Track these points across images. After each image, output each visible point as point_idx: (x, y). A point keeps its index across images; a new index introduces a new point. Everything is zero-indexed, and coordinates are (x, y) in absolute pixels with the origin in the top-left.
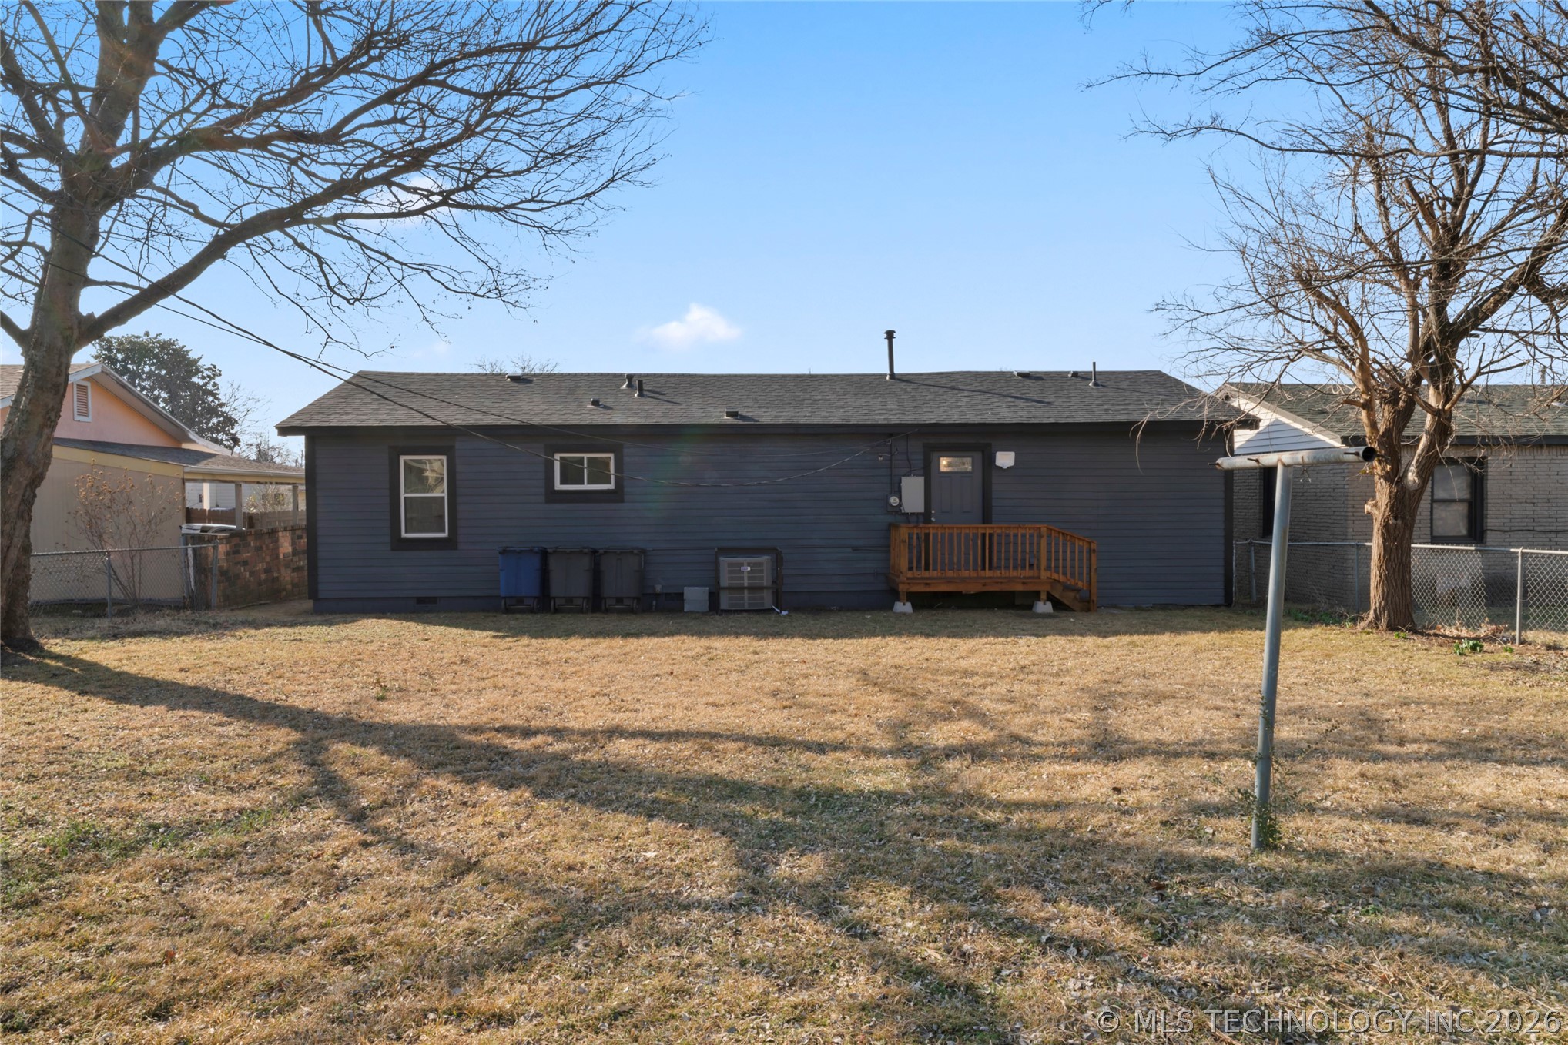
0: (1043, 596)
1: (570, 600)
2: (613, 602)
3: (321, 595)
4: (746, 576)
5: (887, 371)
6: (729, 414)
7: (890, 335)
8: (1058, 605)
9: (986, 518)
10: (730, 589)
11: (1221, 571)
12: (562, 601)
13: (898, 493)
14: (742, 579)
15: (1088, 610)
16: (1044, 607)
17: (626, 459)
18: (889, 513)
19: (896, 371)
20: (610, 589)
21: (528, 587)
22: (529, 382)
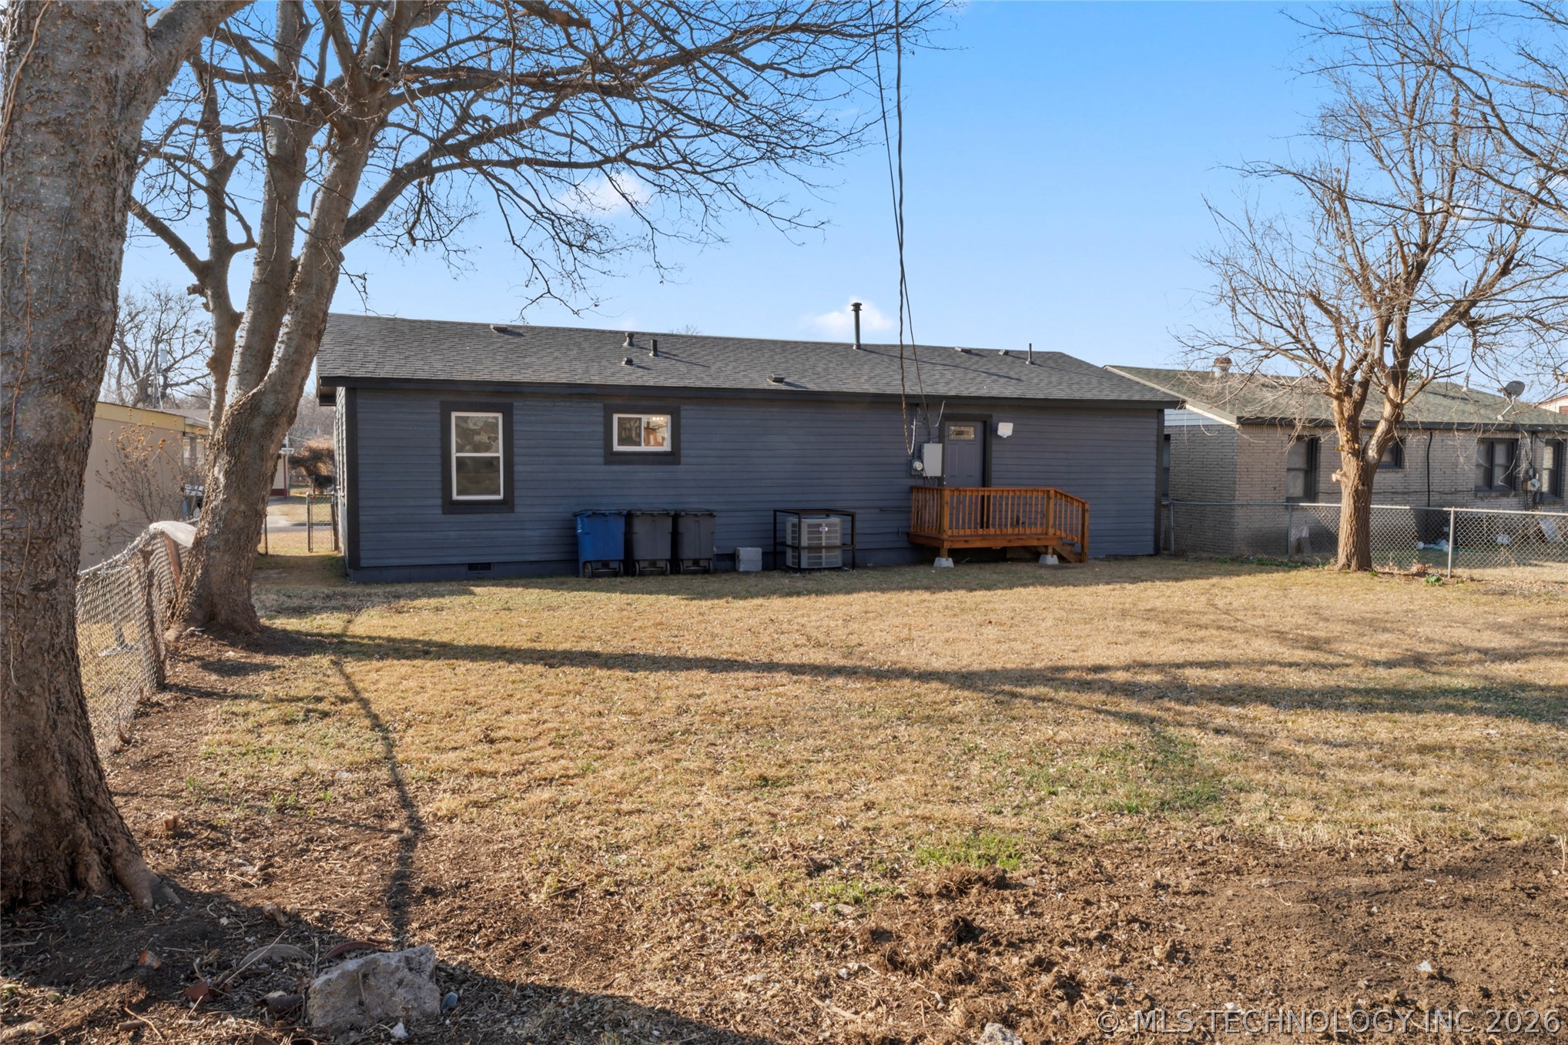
0: (1050, 550)
1: (653, 563)
2: (690, 563)
3: (363, 564)
4: (824, 536)
5: (854, 342)
6: (776, 380)
7: (857, 307)
8: (1061, 558)
9: (985, 481)
10: (810, 548)
11: (1152, 526)
12: (646, 564)
13: (920, 458)
14: (820, 539)
15: (1081, 561)
16: (1052, 560)
17: (683, 422)
18: (913, 477)
19: (862, 341)
20: (688, 552)
21: (615, 550)
22: (520, 335)
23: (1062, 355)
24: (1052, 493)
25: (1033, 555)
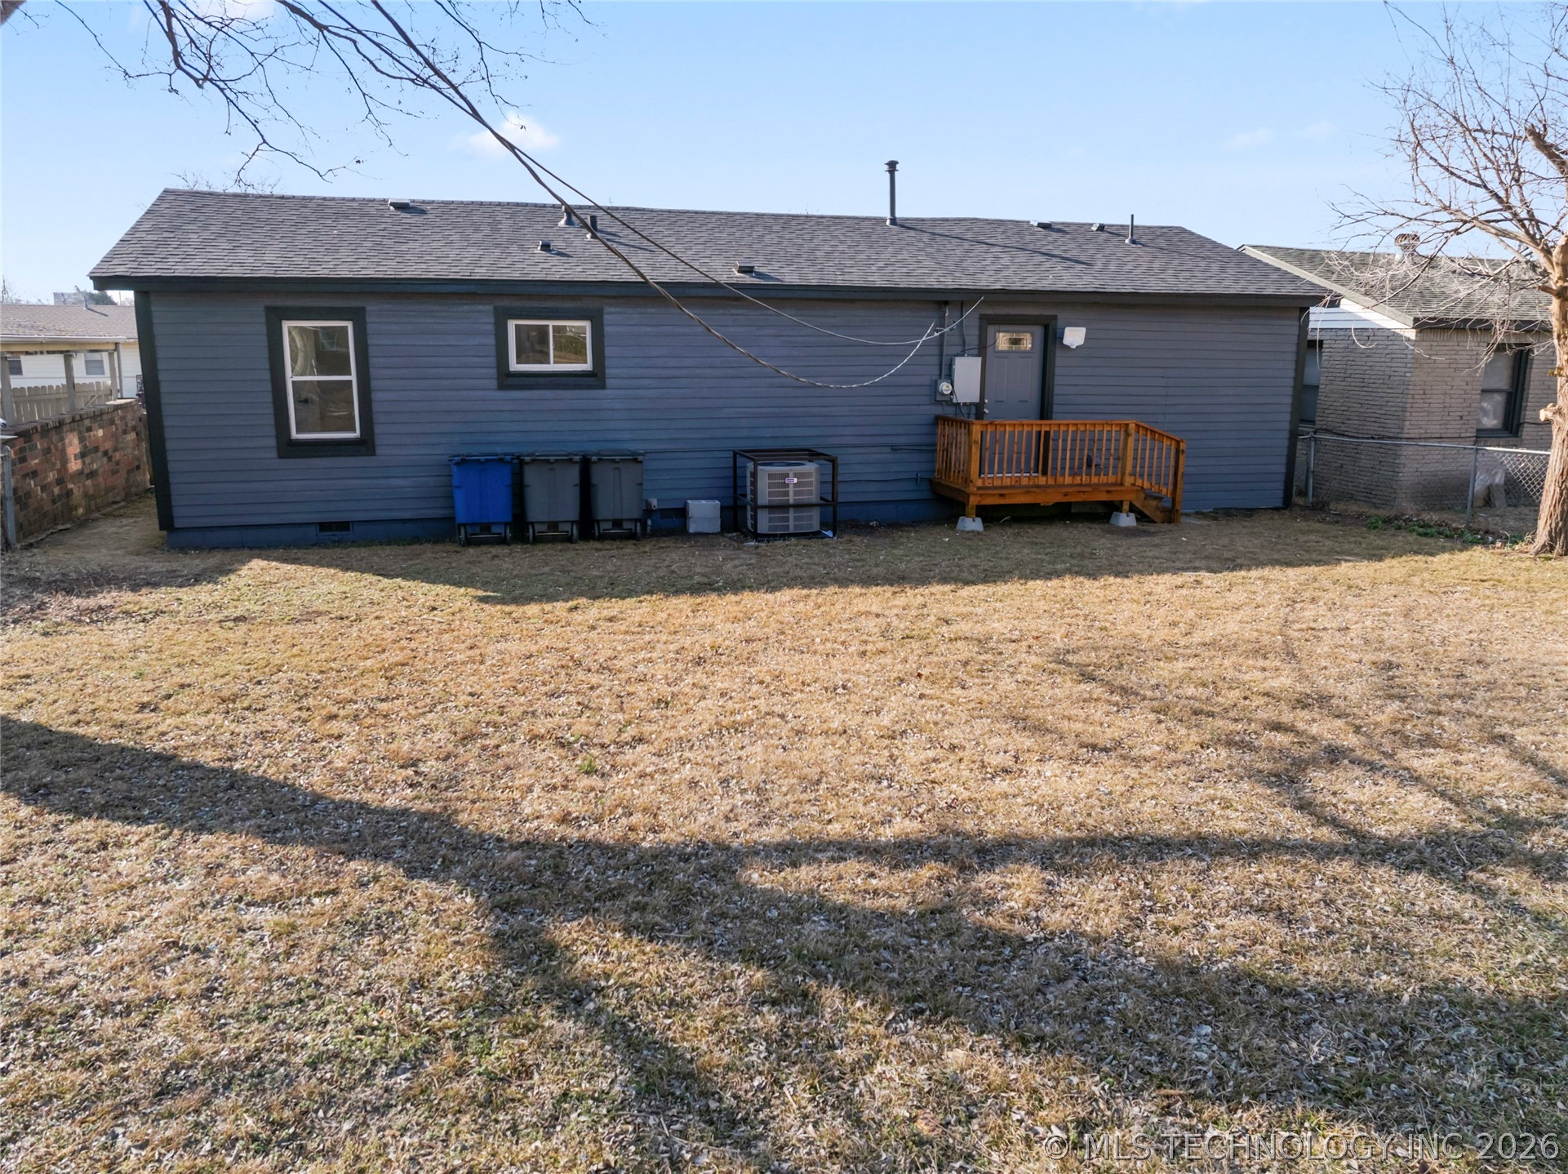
0: (1126, 507)
1: (554, 525)
2: (609, 525)
3: (178, 524)
4: (791, 490)
5: (888, 215)
6: (742, 270)
7: (892, 166)
8: (1142, 517)
9: (1044, 411)
10: (771, 508)
11: (1283, 469)
12: (544, 528)
13: (950, 377)
14: (787, 494)
15: (1170, 521)
16: (1126, 520)
17: (608, 329)
18: (940, 403)
19: (898, 215)
20: (605, 509)
21: (499, 509)
22: (423, 212)
23: (1183, 231)
24: (1132, 426)
25: (1100, 513)
